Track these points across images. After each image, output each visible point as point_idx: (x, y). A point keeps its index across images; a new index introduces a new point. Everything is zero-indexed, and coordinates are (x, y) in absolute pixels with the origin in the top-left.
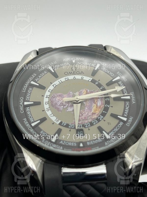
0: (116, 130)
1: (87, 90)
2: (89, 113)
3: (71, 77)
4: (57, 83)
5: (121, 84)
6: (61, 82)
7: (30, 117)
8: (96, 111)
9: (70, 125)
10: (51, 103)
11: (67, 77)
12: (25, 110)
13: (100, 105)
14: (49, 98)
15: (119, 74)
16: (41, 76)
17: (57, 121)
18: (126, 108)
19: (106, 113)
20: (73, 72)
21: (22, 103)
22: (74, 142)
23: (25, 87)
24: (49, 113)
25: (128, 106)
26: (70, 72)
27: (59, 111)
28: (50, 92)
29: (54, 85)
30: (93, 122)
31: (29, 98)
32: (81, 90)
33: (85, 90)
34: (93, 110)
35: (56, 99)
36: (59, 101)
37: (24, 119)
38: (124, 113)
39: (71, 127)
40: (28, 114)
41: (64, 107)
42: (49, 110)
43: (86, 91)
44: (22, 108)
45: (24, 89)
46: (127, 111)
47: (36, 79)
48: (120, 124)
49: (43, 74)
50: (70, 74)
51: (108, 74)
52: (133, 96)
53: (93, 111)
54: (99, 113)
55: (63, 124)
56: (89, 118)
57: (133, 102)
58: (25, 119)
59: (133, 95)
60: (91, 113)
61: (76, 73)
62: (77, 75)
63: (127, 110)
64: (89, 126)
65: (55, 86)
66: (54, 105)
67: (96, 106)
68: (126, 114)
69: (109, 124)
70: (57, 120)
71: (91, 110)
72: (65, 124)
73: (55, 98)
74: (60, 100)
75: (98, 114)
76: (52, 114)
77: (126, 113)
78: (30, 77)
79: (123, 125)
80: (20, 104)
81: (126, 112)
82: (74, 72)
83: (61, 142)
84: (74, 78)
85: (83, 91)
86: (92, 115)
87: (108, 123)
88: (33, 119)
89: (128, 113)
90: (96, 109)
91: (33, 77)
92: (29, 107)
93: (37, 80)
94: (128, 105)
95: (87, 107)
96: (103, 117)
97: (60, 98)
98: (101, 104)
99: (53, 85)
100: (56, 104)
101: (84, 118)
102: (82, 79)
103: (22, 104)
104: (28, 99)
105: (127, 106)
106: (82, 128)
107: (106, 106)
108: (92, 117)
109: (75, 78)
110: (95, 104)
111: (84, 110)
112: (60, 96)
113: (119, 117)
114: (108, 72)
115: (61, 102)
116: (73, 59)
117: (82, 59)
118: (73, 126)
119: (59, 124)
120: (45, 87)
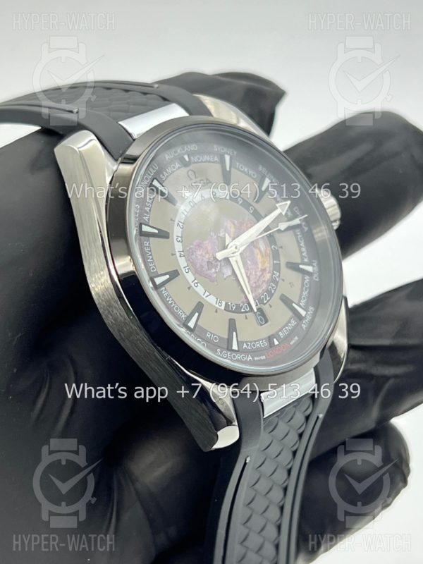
4: (180, 216)
10: (193, 268)
14: (184, 256)
22: (262, 340)
24: (200, 290)
28: (180, 241)
29: (179, 223)
30: (270, 289)
32: (226, 224)
35: (197, 255)
36: (203, 259)
42: (197, 283)
43: (234, 224)
47: (144, 218)
55: (232, 308)
65: (181, 225)
66: (199, 269)
67: (259, 253)
70: (219, 302)
71: (258, 265)
73: (194, 253)
74: (204, 256)
76: (206, 291)
83: (245, 345)
85: (229, 225)
93: (147, 218)
97: (201, 250)
100: (202, 267)
106: (259, 306)
110: (257, 250)
112: (199, 246)
113: (301, 267)
114: (246, 170)
115: (207, 260)
116: (181, 151)
117: (194, 148)
118: (247, 306)
119: (225, 310)
120: (169, 233)
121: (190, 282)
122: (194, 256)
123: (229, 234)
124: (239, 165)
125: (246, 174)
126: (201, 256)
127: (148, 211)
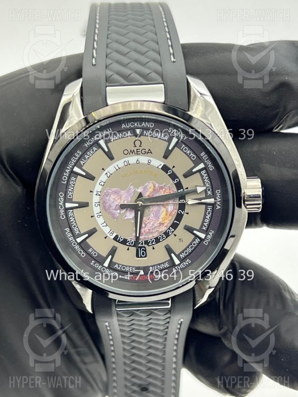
0: (190, 250)
1: (155, 184)
2: (155, 223)
3: (132, 159)
4: (111, 169)
5: (204, 175)
6: (117, 168)
7: (75, 226)
8: (164, 220)
9: (129, 241)
11: (126, 159)
12: (67, 215)
13: (171, 210)
15: (203, 157)
16: (89, 155)
17: (111, 234)
18: (207, 217)
19: (179, 223)
23: (66, 176)
24: (100, 221)
26: (131, 151)
27: (115, 218)
30: (160, 237)
31: (72, 195)
32: (147, 184)
33: (152, 185)
36: (114, 202)
38: (202, 225)
39: (129, 244)
40: (71, 221)
41: (121, 212)
43: (154, 186)
44: (62, 212)
45: (65, 178)
47: (81, 162)
48: (195, 242)
49: (92, 152)
51: (188, 156)
53: (160, 220)
54: (168, 224)
55: (119, 240)
56: (155, 231)
57: (218, 206)
58: (67, 229)
59: (219, 196)
60: (159, 222)
61: (140, 153)
62: (141, 156)
63: (208, 219)
64: (153, 243)
65: (108, 174)
66: (107, 207)
67: (165, 211)
68: (205, 227)
69: (181, 240)
71: (159, 218)
72: (122, 239)
74: (116, 200)
77: (206, 225)
78: (72, 157)
79: (200, 243)
81: (206, 222)
82: (138, 151)
83: (116, 266)
85: (149, 186)
86: (159, 226)
88: (79, 230)
89: (209, 225)
90: (166, 217)
91: (76, 157)
92: (72, 211)
93: (83, 162)
94: (209, 212)
95: (153, 214)
96: (173, 230)
98: (173, 208)
100: (110, 206)
101: (147, 231)
102: (149, 163)
103: (63, 204)
104: (70, 196)
105: (209, 214)
106: (144, 245)
107: (180, 212)
108: (158, 230)
109: (138, 162)
110: (165, 209)
111: (149, 218)
112: (116, 192)
113: (195, 232)
114: (188, 152)
115: (117, 203)
116: (137, 124)
117: (150, 125)
118: (132, 242)
119: (113, 239)
120: (95, 178)
121: (95, 213)
122: (108, 198)
123: (147, 192)
124: (184, 147)
125: (187, 154)
126: (114, 199)
127: (87, 158)
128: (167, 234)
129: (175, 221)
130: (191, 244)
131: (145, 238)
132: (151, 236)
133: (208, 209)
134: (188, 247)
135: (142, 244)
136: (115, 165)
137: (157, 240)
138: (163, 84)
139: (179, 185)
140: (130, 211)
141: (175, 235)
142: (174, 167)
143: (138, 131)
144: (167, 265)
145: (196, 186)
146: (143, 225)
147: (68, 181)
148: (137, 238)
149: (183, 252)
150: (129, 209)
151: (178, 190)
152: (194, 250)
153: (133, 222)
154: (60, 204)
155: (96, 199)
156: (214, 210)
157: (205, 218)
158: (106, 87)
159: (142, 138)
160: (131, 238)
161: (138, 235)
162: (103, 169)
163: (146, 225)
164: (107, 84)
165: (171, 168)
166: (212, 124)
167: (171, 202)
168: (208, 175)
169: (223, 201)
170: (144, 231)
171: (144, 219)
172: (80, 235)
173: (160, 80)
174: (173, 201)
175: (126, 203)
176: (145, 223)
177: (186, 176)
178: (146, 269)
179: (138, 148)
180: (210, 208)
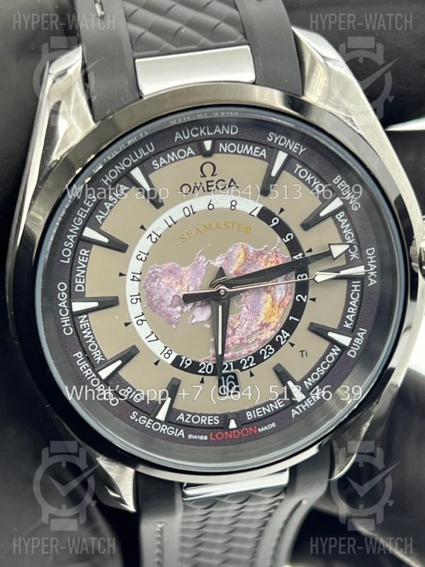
0: (322, 371)
1: (247, 248)
2: (252, 325)
3: (200, 203)
4: (159, 225)
5: (342, 221)
6: (170, 223)
7: (93, 347)
8: (270, 317)
9: (203, 366)
10: (146, 299)
11: (187, 204)
12: (75, 324)
13: (281, 297)
14: (139, 280)
15: (338, 186)
16: (111, 202)
17: (167, 356)
18: (351, 303)
19: (298, 320)
20: (207, 182)
21: (64, 303)
22: (214, 415)
23: (68, 247)
24: (144, 331)
25: (358, 294)
27: (172, 323)
28: (141, 259)
29: (153, 234)
30: (263, 352)
31: (84, 285)
32: (231, 250)
33: (242, 250)
34: (261, 314)
35: (161, 283)
36: (168, 291)
37: (77, 354)
38: (344, 319)
39: (204, 372)
40: (85, 337)
41: (185, 310)
42: (142, 320)
43: (246, 253)
44: (66, 320)
45: (67, 253)
46: (352, 312)
47: (97, 216)
48: (331, 354)
49: (117, 195)
50: (196, 189)
51: (309, 186)
52: (372, 261)
53: (262, 318)
54: (278, 323)
55: (184, 365)
56: (253, 340)
57: (372, 280)
58: (79, 355)
59: (374, 259)
60: (259, 323)
61: (214, 188)
62: (217, 193)
63: (354, 308)
64: (251, 365)
65: (154, 236)
67: (271, 299)
68: (349, 322)
69: (304, 353)
70: (167, 353)
71: (258, 315)
72: (188, 362)
73: (158, 280)
74: (172, 287)
75: (277, 325)
76: (153, 333)
77: (350, 319)
78: (78, 209)
79: (340, 354)
80: (61, 307)
81: (350, 314)
82: (209, 184)
83: (181, 417)
84: (210, 204)
85: (236, 252)
86: (261, 330)
87: (302, 351)
88: (102, 354)
89: (356, 318)
90: (272, 312)
91: (86, 208)
92: (85, 316)
93: (102, 217)
94: (356, 292)
95: (247, 307)
96: (288, 335)
97: (172, 278)
98: (284, 292)
99: (150, 235)
100: (162, 300)
101: (238, 342)
102: (233, 206)
103: (66, 305)
104: (80, 288)
105: (355, 296)
106: (232, 370)
107: (299, 298)
108: (259, 337)
109: (211, 207)
110: (269, 295)
111: (240, 316)
112: (170, 271)
113: (330, 334)
114: (309, 178)
115: (174, 294)
116: (205, 131)
117: (231, 131)
118: (210, 367)
119: (171, 364)
120: (127, 246)
121: (132, 316)
122: (156, 284)
123: (232, 264)
124: (299, 169)
125: (306, 183)
126: (168, 285)
127: (108, 208)
128: (276, 344)
129: (291, 318)
130: (323, 359)
131: (233, 357)
132: (245, 352)
133: (354, 288)
134: (318, 365)
135: (229, 368)
136: (166, 216)
137: (258, 358)
138: (248, 44)
139: (294, 246)
140: (201, 306)
141: (292, 345)
142: (282, 210)
143: (208, 145)
144: (279, 405)
145: (329, 245)
146: (229, 332)
147: (74, 257)
148: (220, 359)
149: (309, 375)
150: (199, 303)
151: (292, 256)
152: (330, 369)
153: (209, 326)
154: (60, 305)
155: (132, 288)
156: (365, 287)
157: (347, 306)
158: (134, 60)
159: (216, 158)
160: (206, 358)
161: (220, 353)
162: (142, 227)
163: (234, 330)
164: (136, 54)
165: (277, 213)
166: (353, 119)
167: (280, 280)
168: (350, 221)
169: (382, 268)
170: (232, 343)
171: (231, 318)
172: (106, 363)
173: (240, 37)
174: (286, 279)
175: (192, 291)
176: (232, 328)
177: (306, 226)
178: (239, 417)
179: (209, 178)
180: (356, 286)
